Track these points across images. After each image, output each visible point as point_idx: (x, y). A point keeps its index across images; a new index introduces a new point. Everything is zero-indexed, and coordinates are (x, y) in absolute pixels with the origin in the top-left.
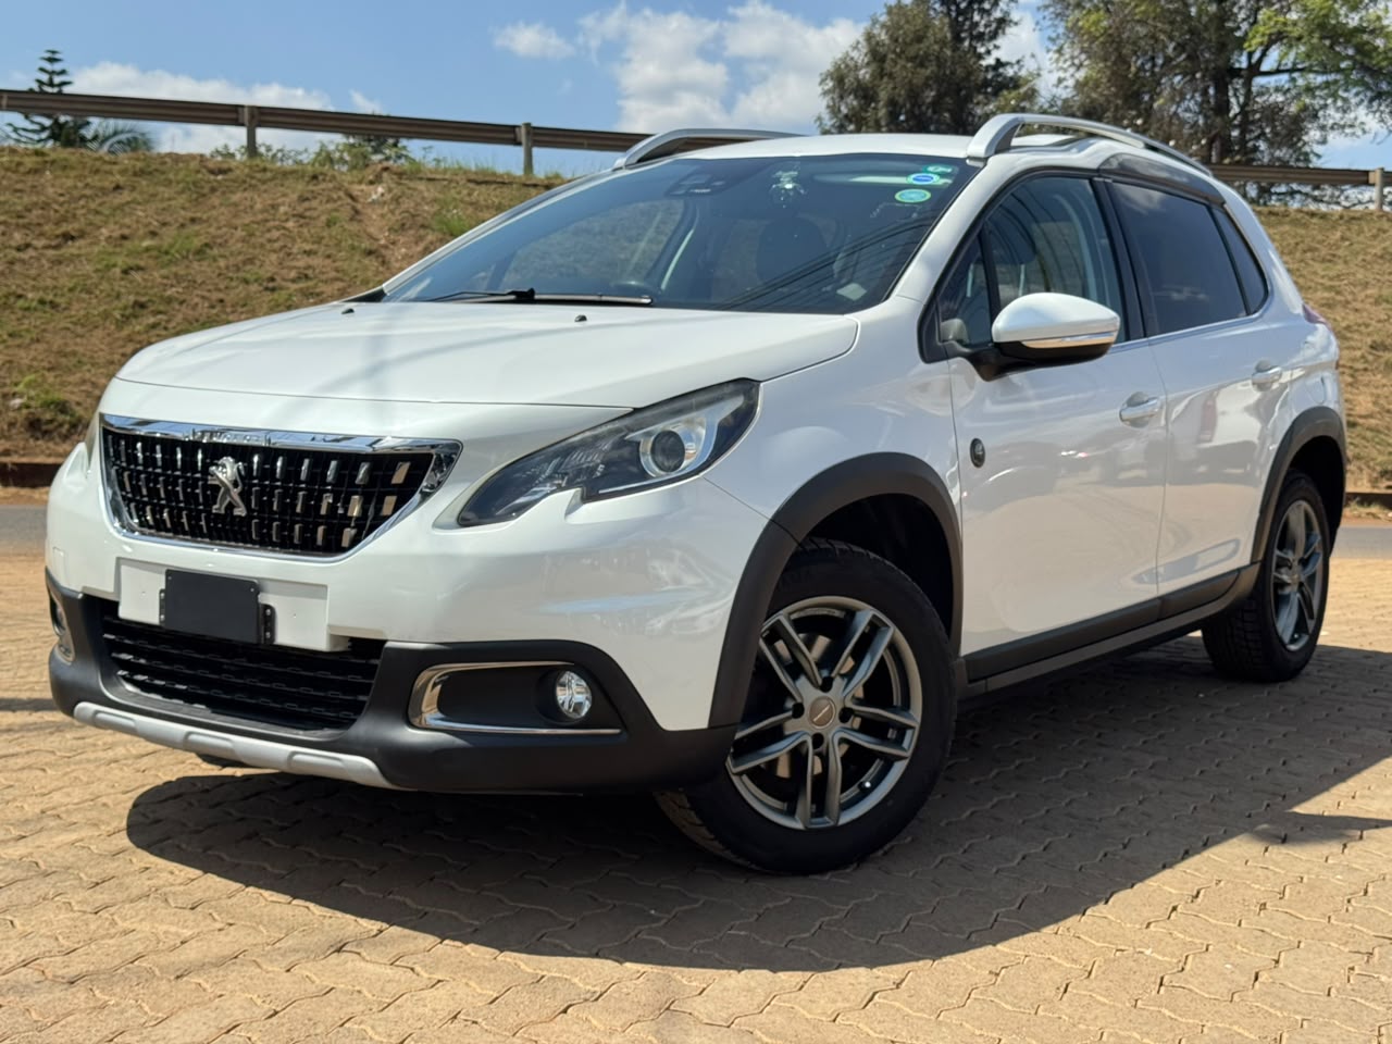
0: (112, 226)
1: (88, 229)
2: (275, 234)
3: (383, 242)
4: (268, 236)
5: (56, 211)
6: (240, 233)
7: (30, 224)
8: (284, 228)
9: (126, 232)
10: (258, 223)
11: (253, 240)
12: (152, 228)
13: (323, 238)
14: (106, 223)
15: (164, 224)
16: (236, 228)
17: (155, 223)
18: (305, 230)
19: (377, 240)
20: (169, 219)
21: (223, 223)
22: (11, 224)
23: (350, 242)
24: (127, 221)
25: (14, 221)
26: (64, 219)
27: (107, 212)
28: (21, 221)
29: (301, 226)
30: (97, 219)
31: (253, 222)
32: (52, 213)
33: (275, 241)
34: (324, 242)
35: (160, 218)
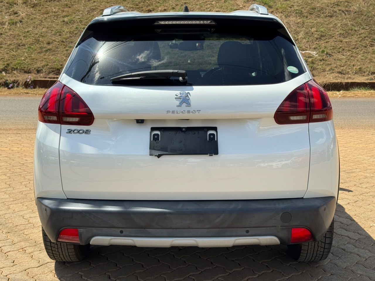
0: (162, 7)
1: (155, 8)
2: (209, 6)
3: (241, 6)
4: (206, 7)
5: (147, 3)
6: (198, 6)
7: (140, 7)
8: (212, 4)
9: (166, 8)
10: (204, 3)
11: (202, 8)
12: (173, 7)
13: (222, 6)
14: (161, 6)
15: (177, 5)
16: (197, 5)
17: (174, 5)
18: (218, 4)
19: (239, 6)
20: (178, 3)
21: (194, 3)
22: (134, 8)
23: (231, 7)
24: (167, 4)
25: (135, 7)
26: (149, 5)
27: (161, 2)
28: (137, 7)
29: (217, 3)
30: (158, 5)
31: (202, 3)
32: (146, 3)
33: (208, 8)
34: (223, 8)
35: (176, 3)
